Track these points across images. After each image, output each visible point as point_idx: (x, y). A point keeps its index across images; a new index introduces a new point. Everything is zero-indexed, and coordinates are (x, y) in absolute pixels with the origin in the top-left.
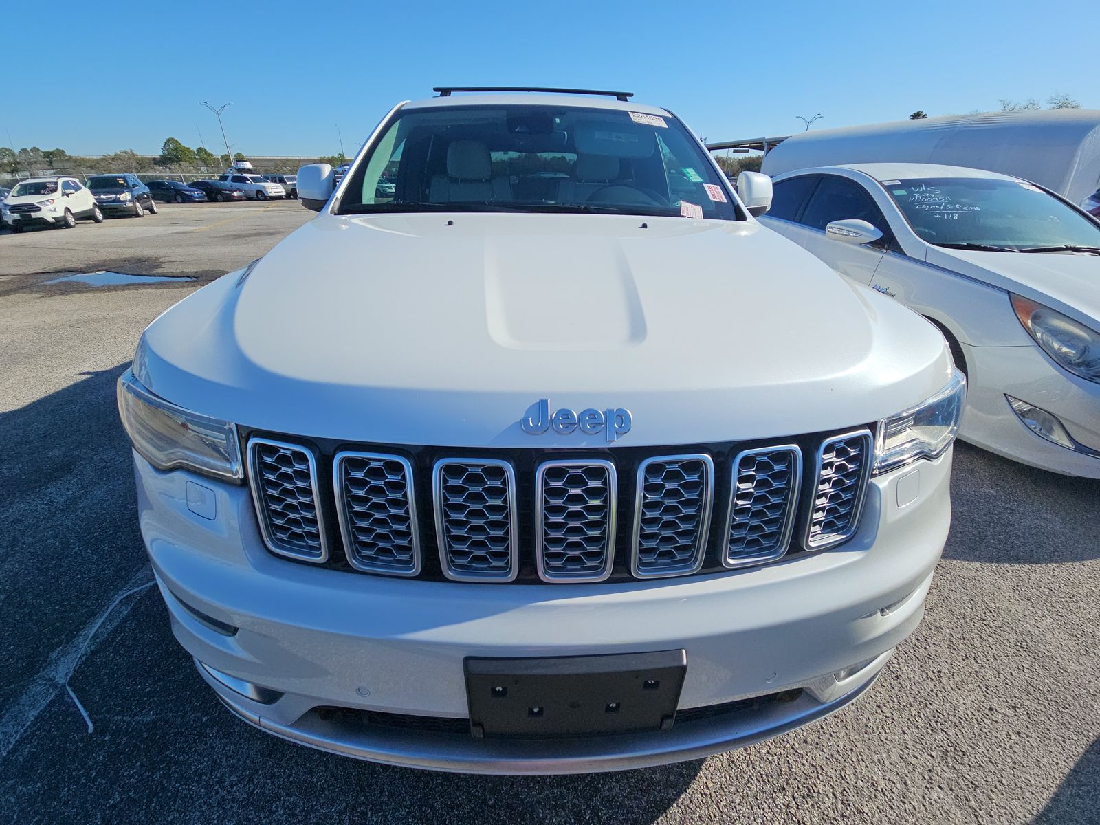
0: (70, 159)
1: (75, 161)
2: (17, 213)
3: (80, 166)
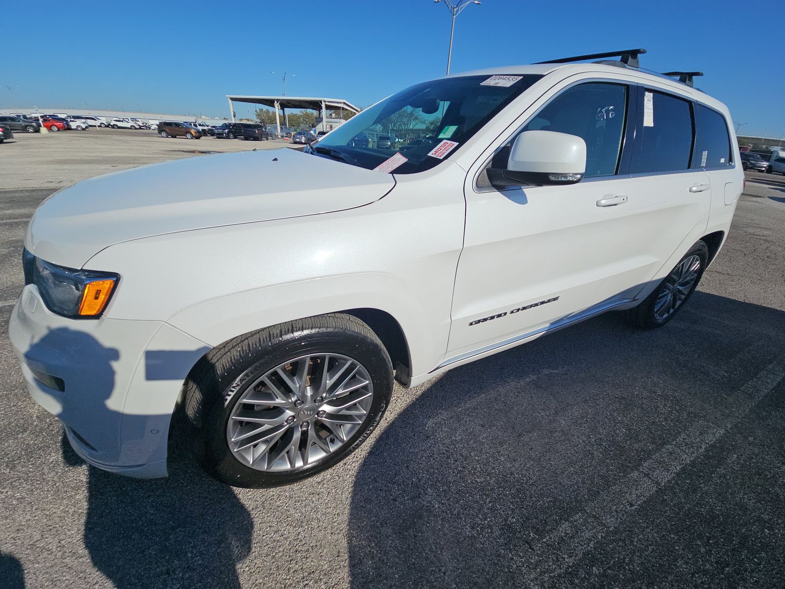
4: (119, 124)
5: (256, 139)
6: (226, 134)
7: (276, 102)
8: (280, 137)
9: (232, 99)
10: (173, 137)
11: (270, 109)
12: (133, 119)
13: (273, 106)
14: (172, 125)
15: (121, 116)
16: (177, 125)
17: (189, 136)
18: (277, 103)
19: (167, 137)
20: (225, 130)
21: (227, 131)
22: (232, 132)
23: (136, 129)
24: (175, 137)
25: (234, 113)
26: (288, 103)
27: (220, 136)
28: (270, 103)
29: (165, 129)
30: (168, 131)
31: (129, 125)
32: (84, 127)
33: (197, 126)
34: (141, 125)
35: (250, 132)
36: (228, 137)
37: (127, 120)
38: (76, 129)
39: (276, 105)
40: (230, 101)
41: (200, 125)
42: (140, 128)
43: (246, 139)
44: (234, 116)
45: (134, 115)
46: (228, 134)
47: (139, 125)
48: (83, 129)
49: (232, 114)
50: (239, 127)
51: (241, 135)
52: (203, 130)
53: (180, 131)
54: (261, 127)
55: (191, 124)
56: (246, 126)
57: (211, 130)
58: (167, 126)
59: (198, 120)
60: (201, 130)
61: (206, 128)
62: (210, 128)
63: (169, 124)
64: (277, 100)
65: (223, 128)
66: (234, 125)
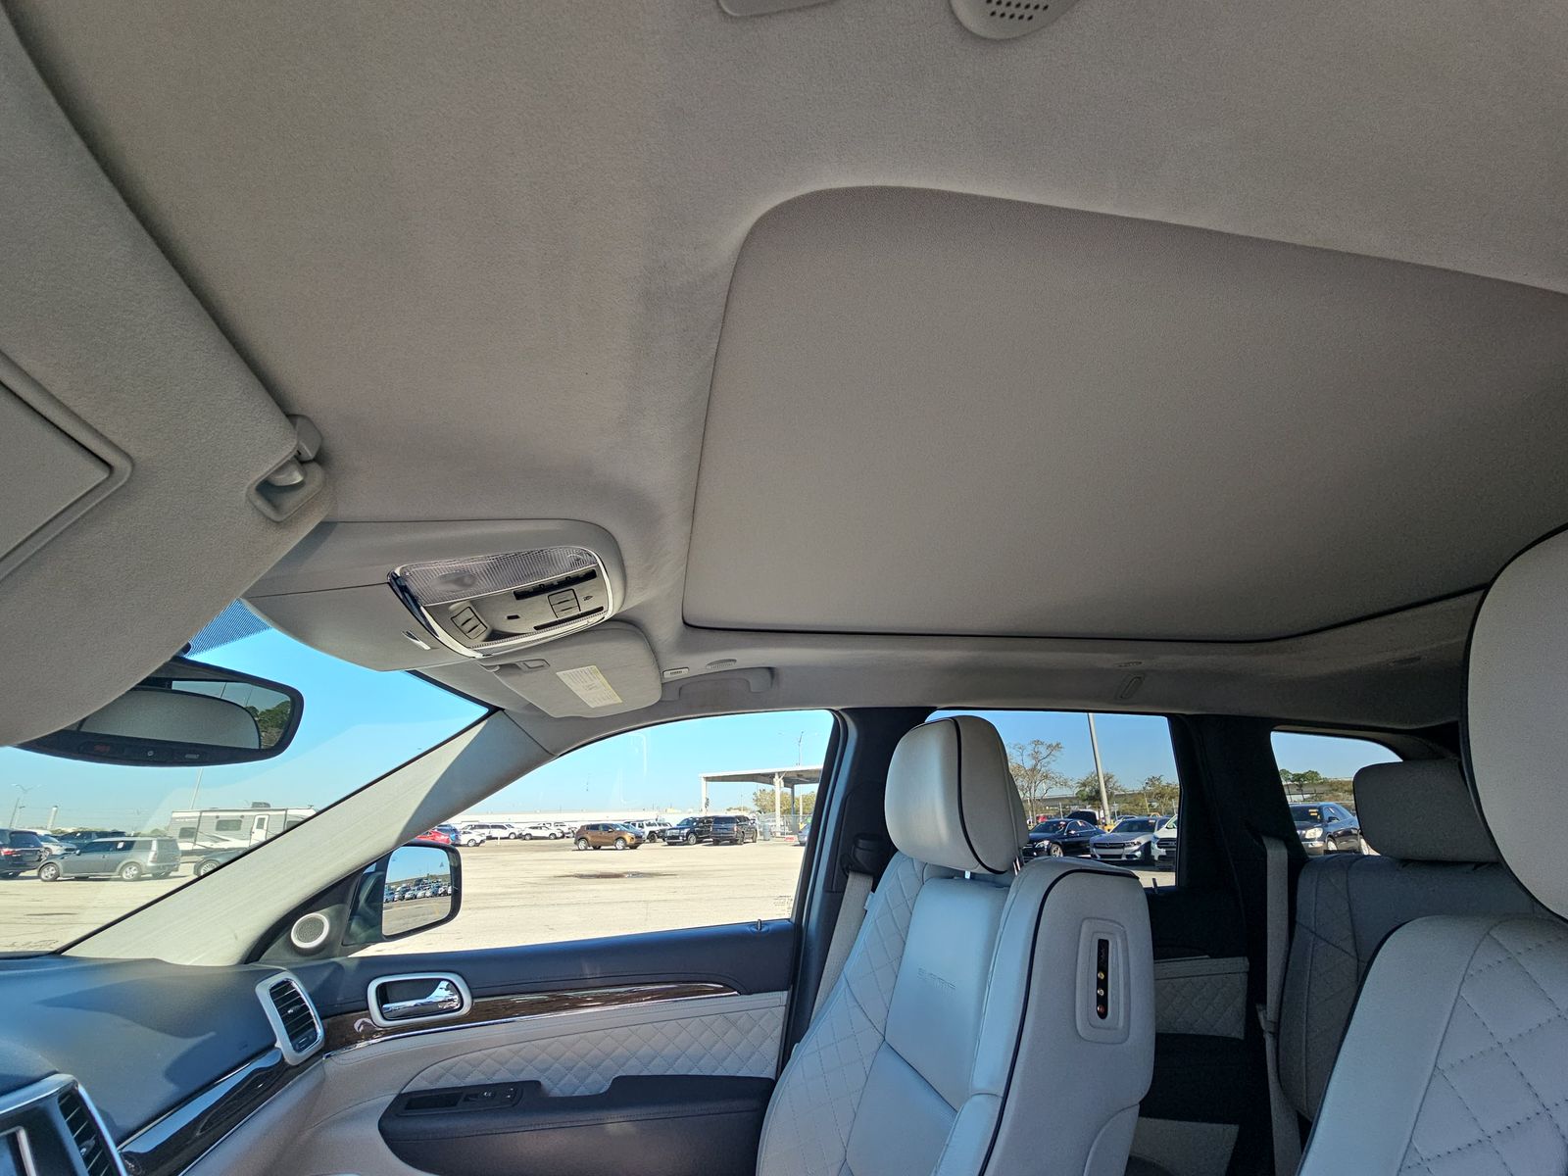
0: (1325, 782)
1: (1331, 784)
2: (1164, 848)
3: (1336, 790)
4: (535, 833)
5: (733, 842)
6: (683, 837)
7: (777, 777)
8: (778, 834)
9: (709, 779)
10: (595, 848)
11: (768, 787)
12: (557, 824)
13: (772, 783)
14: (599, 829)
15: (541, 818)
16: (606, 827)
17: (620, 844)
18: (780, 777)
19: (586, 849)
20: (683, 829)
21: (686, 831)
22: (694, 833)
23: (556, 838)
24: (599, 848)
25: (708, 799)
26: (798, 776)
27: (673, 841)
28: (768, 778)
29: (587, 835)
30: (590, 839)
31: (546, 833)
32: (478, 841)
34: (565, 830)
35: (725, 831)
36: (686, 842)
37: (547, 826)
38: (467, 845)
39: (778, 781)
40: (704, 782)
41: (649, 825)
42: (563, 837)
43: (717, 843)
44: (706, 805)
45: (560, 818)
46: (687, 837)
47: (562, 832)
48: (477, 845)
49: (704, 801)
50: (708, 822)
51: (708, 837)
52: (651, 832)
53: (608, 838)
54: (746, 819)
55: (634, 825)
56: (718, 820)
57: (663, 831)
58: (590, 832)
59: (650, 816)
60: (647, 833)
61: (656, 829)
62: (662, 827)
63: (594, 827)
64: (779, 773)
65: (680, 827)
66: (701, 820)
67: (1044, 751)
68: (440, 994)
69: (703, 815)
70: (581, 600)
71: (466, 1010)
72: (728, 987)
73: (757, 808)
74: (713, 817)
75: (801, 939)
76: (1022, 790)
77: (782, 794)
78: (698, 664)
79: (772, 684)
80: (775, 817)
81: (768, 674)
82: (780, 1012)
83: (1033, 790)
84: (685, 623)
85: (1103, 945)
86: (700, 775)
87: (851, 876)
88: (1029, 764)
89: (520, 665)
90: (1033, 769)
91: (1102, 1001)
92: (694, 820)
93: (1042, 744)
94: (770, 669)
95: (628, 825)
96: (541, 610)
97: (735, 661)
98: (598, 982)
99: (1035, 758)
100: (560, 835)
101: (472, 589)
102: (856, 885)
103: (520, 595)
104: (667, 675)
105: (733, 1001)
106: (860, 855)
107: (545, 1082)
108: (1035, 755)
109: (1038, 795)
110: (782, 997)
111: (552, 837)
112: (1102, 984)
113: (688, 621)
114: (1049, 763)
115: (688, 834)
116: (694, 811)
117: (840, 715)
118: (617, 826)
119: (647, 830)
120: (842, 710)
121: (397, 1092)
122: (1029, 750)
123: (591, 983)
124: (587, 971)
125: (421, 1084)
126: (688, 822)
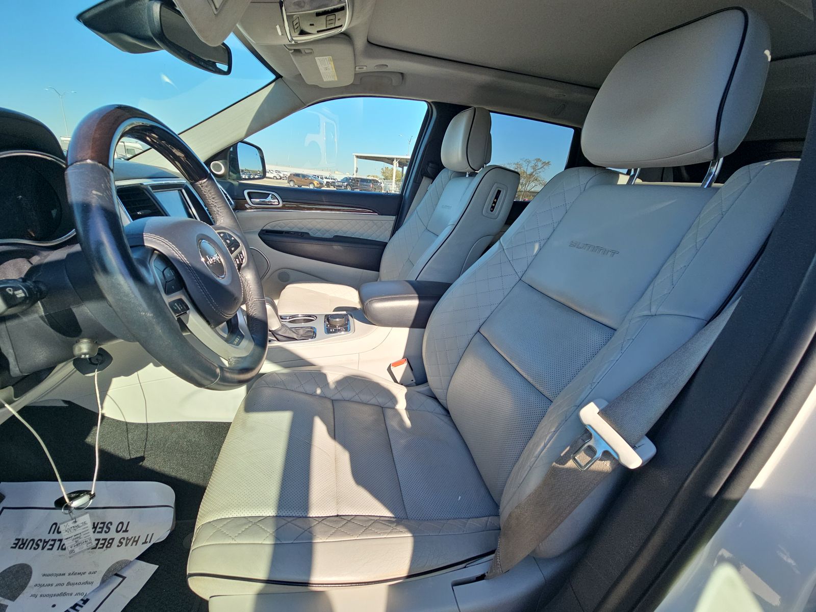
6: (344, 186)
7: (395, 160)
9: (357, 157)
11: (390, 166)
12: (276, 171)
13: (392, 164)
14: (299, 176)
16: (304, 176)
17: (311, 186)
18: (397, 161)
20: (344, 183)
21: (346, 184)
23: (277, 179)
25: (357, 168)
26: (407, 161)
27: (339, 188)
28: (390, 161)
29: (293, 179)
30: (295, 181)
33: (323, 179)
34: (282, 175)
36: (346, 189)
37: (272, 172)
39: (395, 163)
40: (355, 158)
41: (326, 178)
42: (281, 179)
44: (356, 172)
46: (346, 186)
47: (280, 176)
49: (355, 169)
50: (358, 181)
51: (357, 189)
52: (327, 182)
53: (305, 182)
54: (377, 182)
55: (318, 177)
56: (363, 180)
57: (334, 182)
58: (295, 177)
59: (326, 174)
60: (325, 182)
61: (330, 181)
62: (333, 180)
63: (297, 175)
64: (396, 158)
65: (343, 181)
66: (353, 179)
67: (540, 165)
68: (269, 199)
69: (355, 176)
70: (337, 19)
71: (281, 205)
72: (374, 212)
73: (383, 177)
74: (360, 178)
75: (402, 201)
76: (521, 185)
77: (397, 171)
78: (370, 65)
79: (402, 83)
80: (392, 183)
81: (400, 76)
82: (392, 223)
83: (527, 186)
84: (368, 41)
85: (499, 192)
86: (353, 154)
87: (424, 178)
88: (530, 171)
89: (303, 51)
90: (531, 174)
91: (493, 207)
92: (350, 178)
93: (540, 161)
94: (402, 74)
95: (317, 177)
96: (322, 23)
97: (387, 66)
98: (328, 203)
99: (534, 169)
100: (279, 178)
101: (303, 9)
102: (425, 181)
103: (318, 14)
104: (357, 68)
105: (375, 216)
106: (429, 170)
107: (310, 233)
108: (534, 168)
109: (528, 189)
110: (394, 218)
111: (275, 178)
112: (495, 203)
113: (369, 40)
114: (540, 172)
115: (347, 185)
116: (350, 174)
117: (431, 106)
118: (310, 176)
119: (325, 181)
120: (432, 102)
121: (261, 228)
122: (532, 164)
123: (325, 203)
124: (324, 199)
125: (268, 227)
126: (347, 179)
